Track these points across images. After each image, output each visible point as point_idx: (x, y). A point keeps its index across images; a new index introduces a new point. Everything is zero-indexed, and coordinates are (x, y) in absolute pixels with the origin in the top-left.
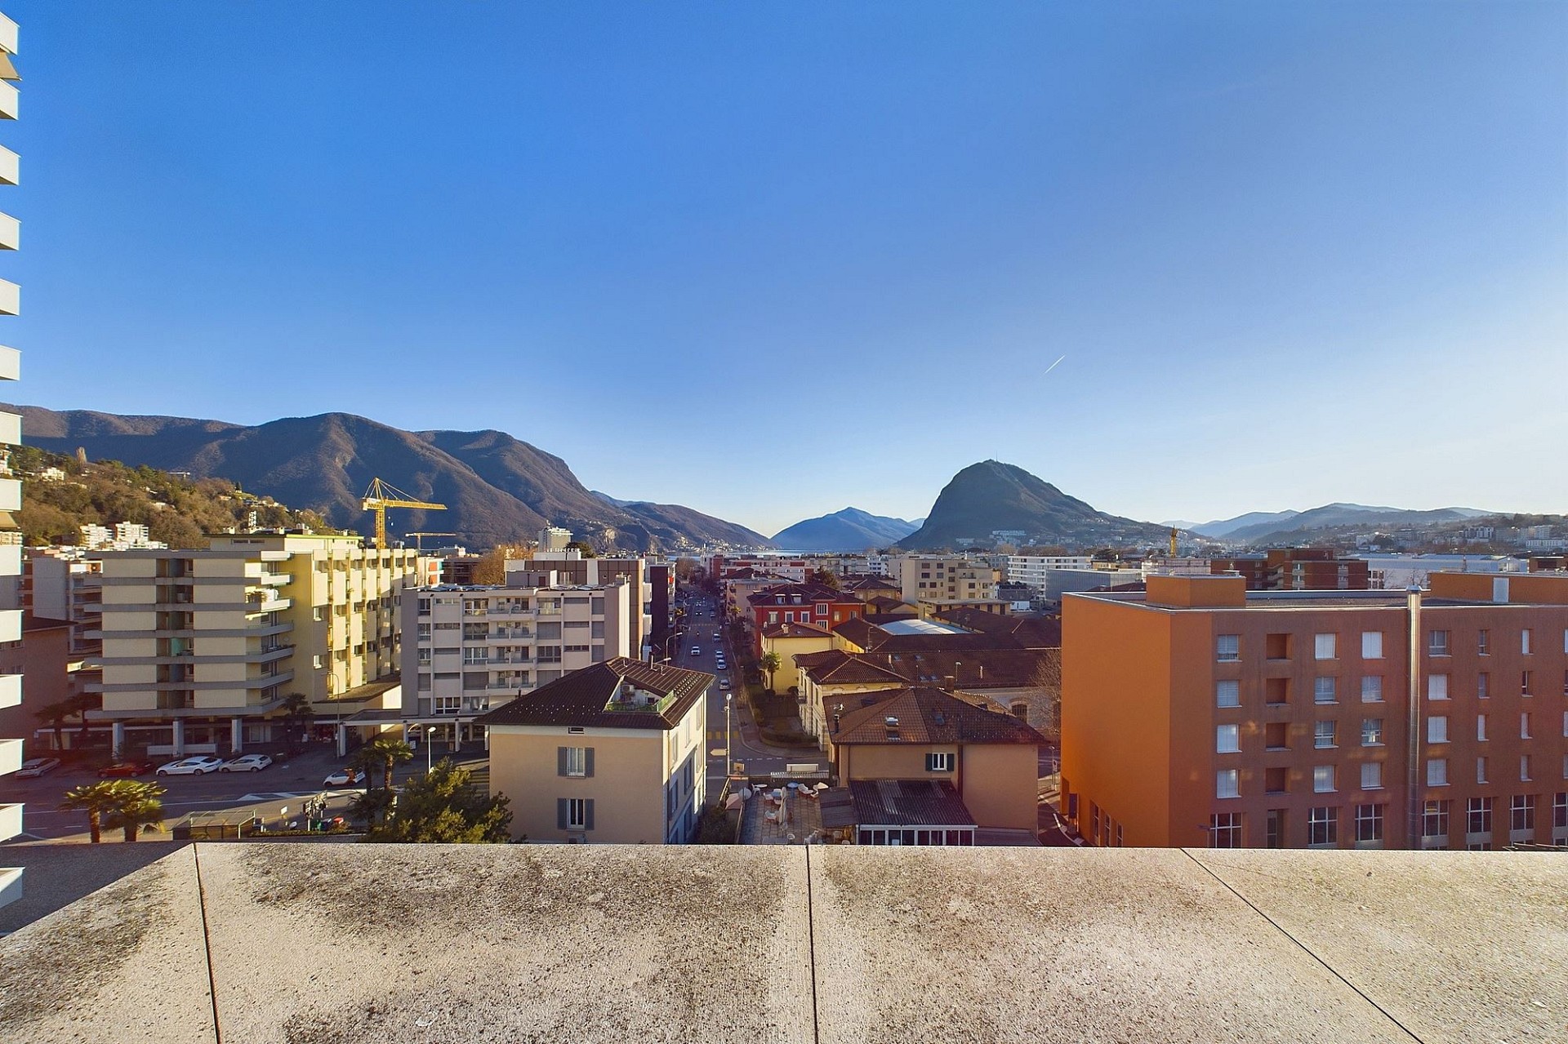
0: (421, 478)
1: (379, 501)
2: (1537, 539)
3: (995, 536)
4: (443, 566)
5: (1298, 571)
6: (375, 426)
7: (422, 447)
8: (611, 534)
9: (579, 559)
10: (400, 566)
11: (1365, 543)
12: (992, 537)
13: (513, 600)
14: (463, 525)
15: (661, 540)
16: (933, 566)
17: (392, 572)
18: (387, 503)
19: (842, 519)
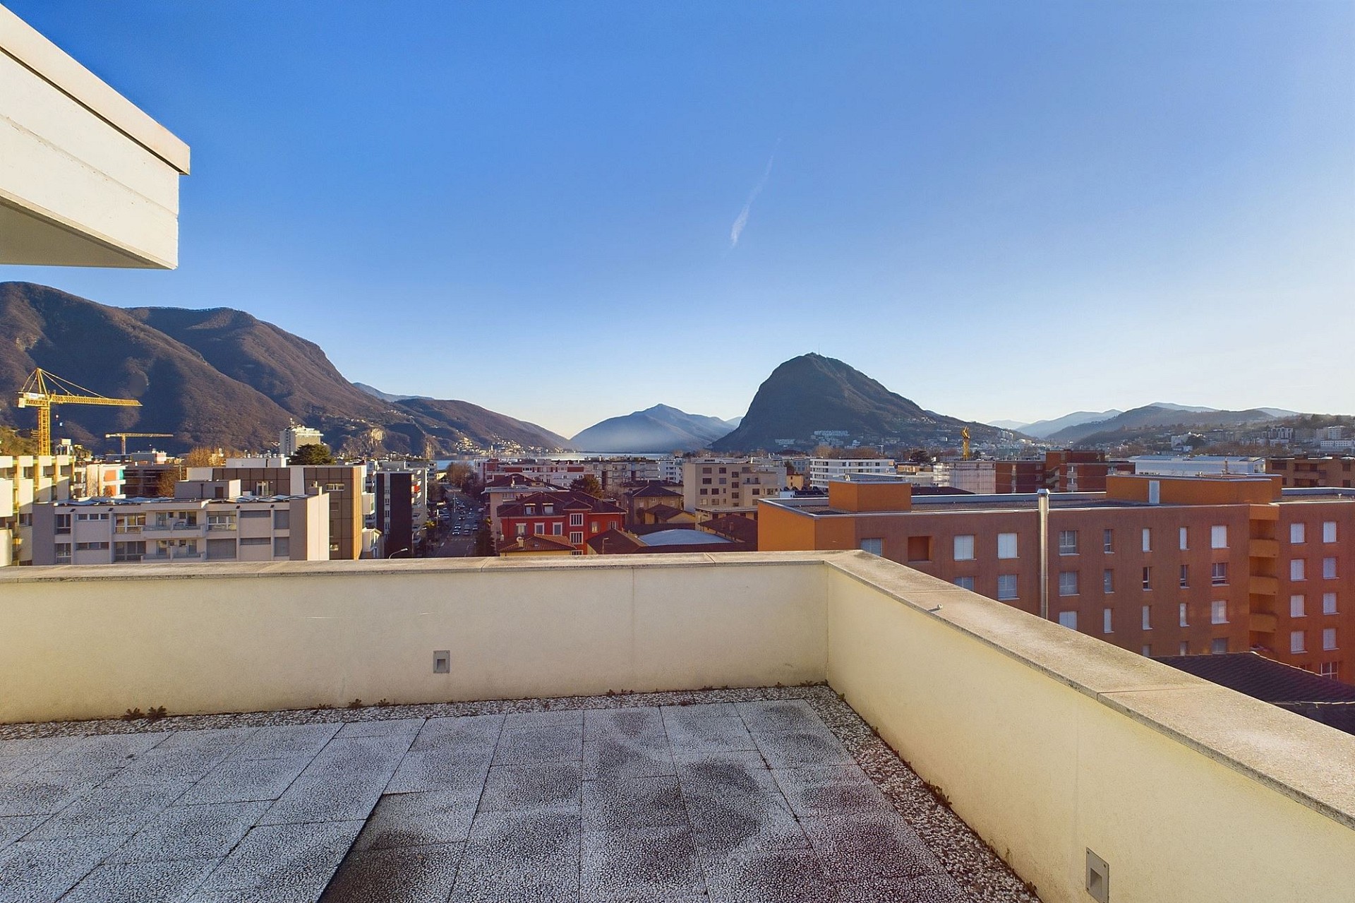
0: (133, 365)
1: (43, 396)
2: (1330, 439)
3: (817, 436)
4: (125, 474)
5: (1072, 474)
6: (70, 299)
7: (134, 327)
8: (377, 434)
9: (284, 465)
10: (48, 476)
11: (1179, 444)
12: (813, 437)
13: (176, 515)
14: (189, 424)
15: (439, 441)
16: (716, 470)
17: (36, 482)
18: (54, 398)
19: (652, 418)
